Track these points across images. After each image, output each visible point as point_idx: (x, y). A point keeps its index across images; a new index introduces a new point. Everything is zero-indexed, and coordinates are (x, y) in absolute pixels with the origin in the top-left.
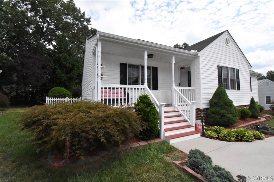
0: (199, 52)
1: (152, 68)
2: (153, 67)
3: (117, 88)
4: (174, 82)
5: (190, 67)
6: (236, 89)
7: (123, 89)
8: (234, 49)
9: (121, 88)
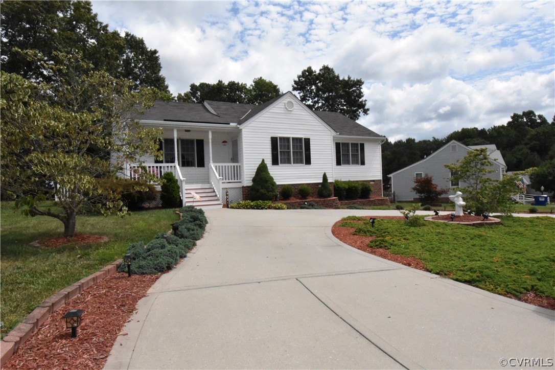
0: (240, 125)
1: (197, 142)
2: (197, 140)
3: (153, 167)
4: (211, 159)
5: (237, 140)
6: (303, 164)
7: (159, 168)
8: (304, 114)
9: (157, 167)
